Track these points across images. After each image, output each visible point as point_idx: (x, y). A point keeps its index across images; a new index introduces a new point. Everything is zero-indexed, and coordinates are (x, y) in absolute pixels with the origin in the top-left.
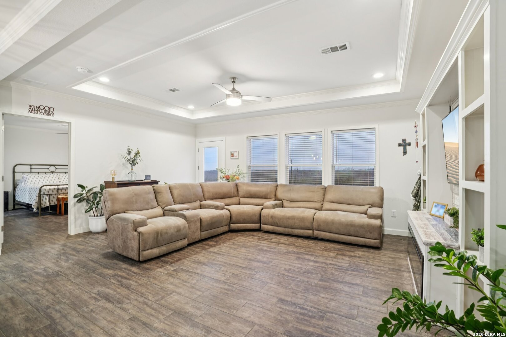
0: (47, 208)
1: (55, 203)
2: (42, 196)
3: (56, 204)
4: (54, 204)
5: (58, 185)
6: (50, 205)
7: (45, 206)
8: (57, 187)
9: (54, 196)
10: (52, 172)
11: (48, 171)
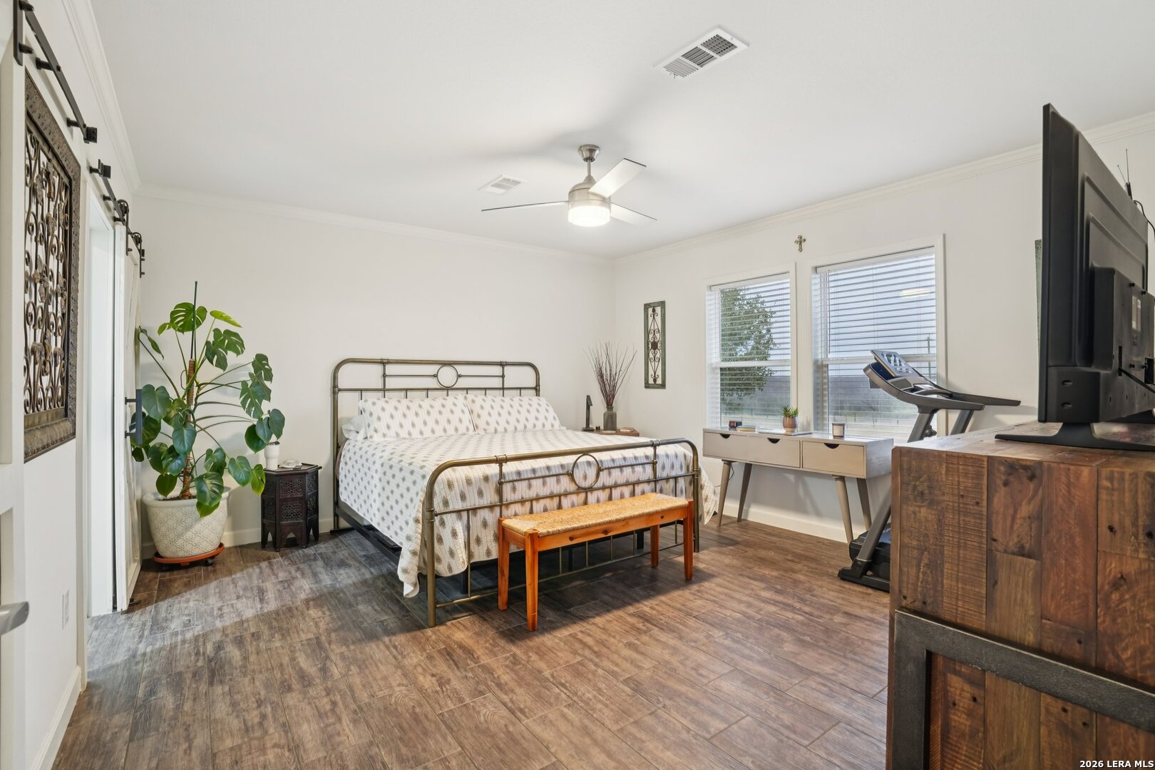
0: (460, 582)
1: (488, 553)
2: (437, 519)
3: (494, 556)
4: (485, 559)
5: (500, 461)
6: (471, 564)
7: (450, 569)
8: (493, 469)
9: (485, 514)
10: (448, 389)
11: (432, 383)
